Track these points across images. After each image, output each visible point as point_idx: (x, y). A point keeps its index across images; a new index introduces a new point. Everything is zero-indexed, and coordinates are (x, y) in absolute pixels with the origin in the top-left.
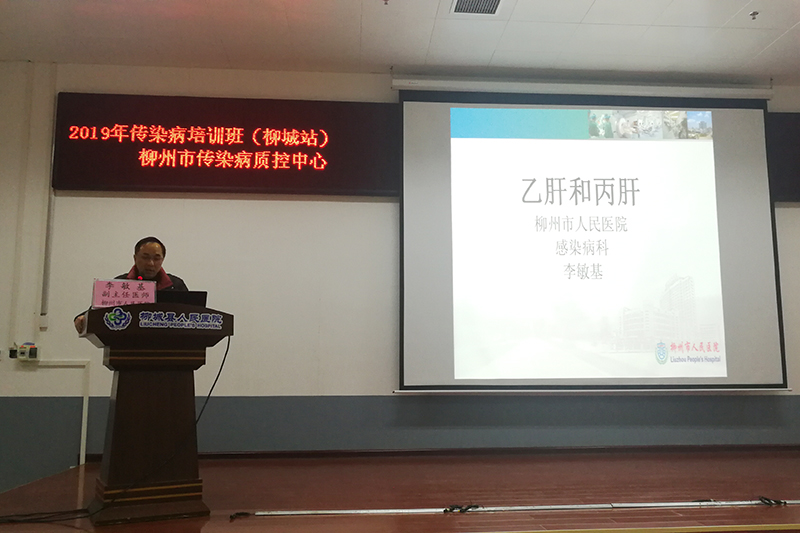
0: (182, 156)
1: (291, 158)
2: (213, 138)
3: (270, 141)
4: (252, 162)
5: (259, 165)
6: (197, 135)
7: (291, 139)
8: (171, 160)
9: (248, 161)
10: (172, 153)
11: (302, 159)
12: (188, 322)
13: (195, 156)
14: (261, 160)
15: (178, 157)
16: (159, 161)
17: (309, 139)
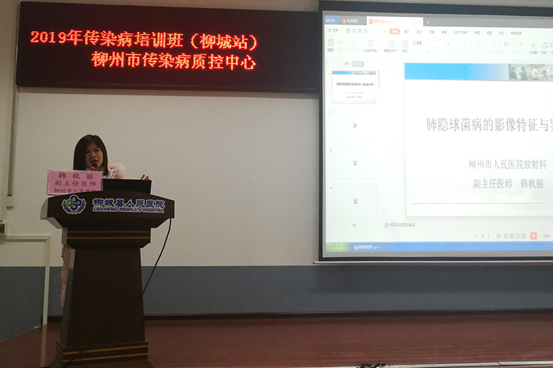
0: (129, 58)
1: (224, 60)
2: (156, 43)
3: (206, 45)
4: (191, 63)
5: (197, 66)
6: (143, 39)
7: (225, 43)
8: (120, 62)
9: (187, 62)
10: (120, 55)
11: (234, 61)
12: (135, 207)
13: (141, 57)
14: (199, 62)
15: (126, 59)
16: (109, 62)
17: (241, 43)
